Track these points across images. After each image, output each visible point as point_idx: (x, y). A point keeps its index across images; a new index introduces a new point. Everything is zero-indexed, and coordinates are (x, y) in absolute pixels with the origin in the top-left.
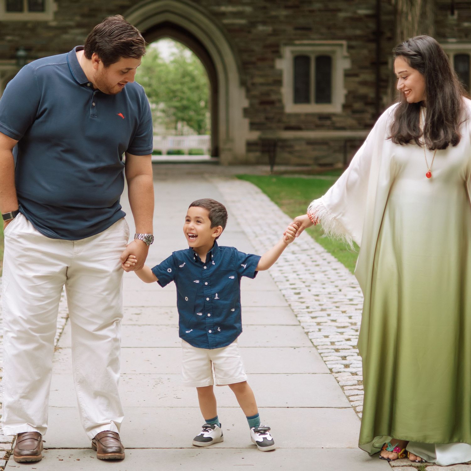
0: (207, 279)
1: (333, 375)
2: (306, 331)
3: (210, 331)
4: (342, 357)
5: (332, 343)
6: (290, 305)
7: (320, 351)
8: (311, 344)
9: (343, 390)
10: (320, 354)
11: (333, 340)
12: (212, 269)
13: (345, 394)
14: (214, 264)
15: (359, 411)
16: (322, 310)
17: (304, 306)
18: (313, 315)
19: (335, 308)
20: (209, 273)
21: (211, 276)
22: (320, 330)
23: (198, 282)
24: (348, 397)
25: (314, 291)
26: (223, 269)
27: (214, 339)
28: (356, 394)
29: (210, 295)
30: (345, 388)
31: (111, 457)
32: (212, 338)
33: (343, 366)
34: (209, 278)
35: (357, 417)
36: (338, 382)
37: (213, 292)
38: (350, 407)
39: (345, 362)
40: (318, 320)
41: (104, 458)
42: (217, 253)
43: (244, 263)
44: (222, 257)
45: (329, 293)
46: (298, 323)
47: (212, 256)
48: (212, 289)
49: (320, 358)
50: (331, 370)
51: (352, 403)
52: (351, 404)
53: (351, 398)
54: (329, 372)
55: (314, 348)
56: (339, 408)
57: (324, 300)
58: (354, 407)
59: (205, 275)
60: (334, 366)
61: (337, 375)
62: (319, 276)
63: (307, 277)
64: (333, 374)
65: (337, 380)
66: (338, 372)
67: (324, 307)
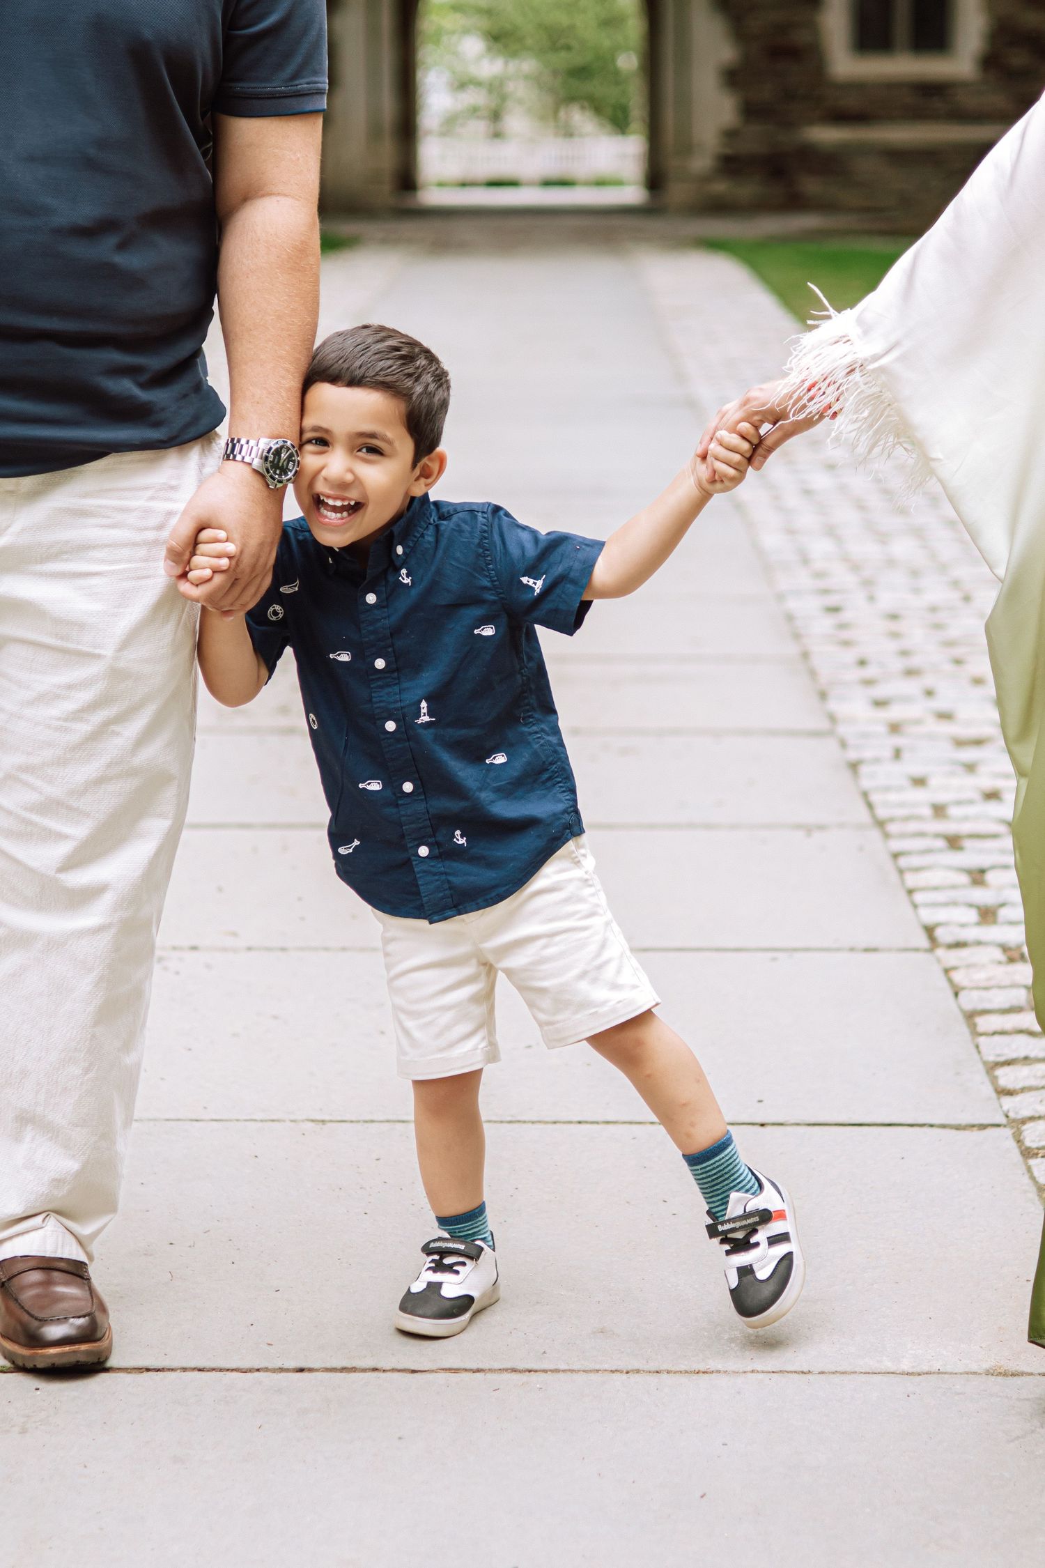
0: (382, 644)
1: (939, 960)
2: (852, 755)
3: (423, 851)
4: (969, 872)
5: (939, 810)
6: (805, 655)
7: (896, 845)
8: (863, 815)
9: (975, 1033)
10: (896, 856)
11: (941, 798)
12: (402, 605)
13: (979, 1052)
14: (407, 581)
15: (1034, 1145)
16: (911, 673)
17: (850, 656)
18: (880, 692)
19: (949, 667)
20: (386, 622)
21: (396, 631)
22: (897, 754)
23: (345, 657)
24: (992, 1067)
25: (887, 600)
26: (443, 599)
27: (443, 877)
28: (1022, 1054)
29: (396, 709)
30: (983, 1023)
31: (59, 1362)
32: (437, 878)
33: (973, 916)
34: (389, 642)
35: (1026, 1180)
36: (956, 994)
37: (409, 697)
38: (998, 1125)
39: (981, 896)
40: (895, 713)
41: (30, 1365)
42: (422, 536)
43: (533, 572)
44: (440, 553)
45: (933, 609)
46: (824, 725)
47: (400, 550)
48: (405, 685)
49: (894, 877)
50: (930, 930)
51: (1008, 1102)
52: (1005, 1108)
53: (1007, 1077)
54: (924, 942)
55: (875, 834)
56: (958, 1128)
57: (916, 634)
58: (1014, 1121)
59: (371, 628)
60: (940, 915)
61: (951, 957)
62: (903, 548)
63: (865, 549)
64: (940, 952)
65: (950, 981)
66: (959, 945)
67: (915, 661)
